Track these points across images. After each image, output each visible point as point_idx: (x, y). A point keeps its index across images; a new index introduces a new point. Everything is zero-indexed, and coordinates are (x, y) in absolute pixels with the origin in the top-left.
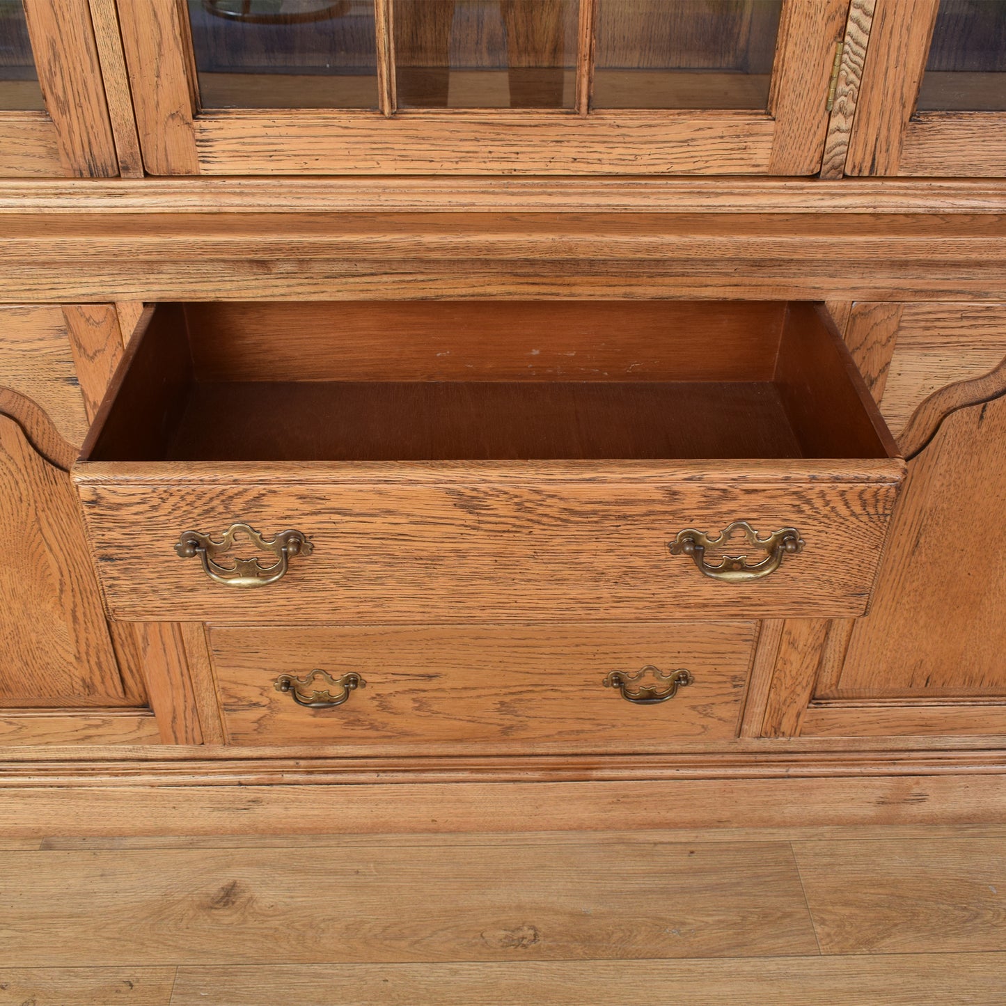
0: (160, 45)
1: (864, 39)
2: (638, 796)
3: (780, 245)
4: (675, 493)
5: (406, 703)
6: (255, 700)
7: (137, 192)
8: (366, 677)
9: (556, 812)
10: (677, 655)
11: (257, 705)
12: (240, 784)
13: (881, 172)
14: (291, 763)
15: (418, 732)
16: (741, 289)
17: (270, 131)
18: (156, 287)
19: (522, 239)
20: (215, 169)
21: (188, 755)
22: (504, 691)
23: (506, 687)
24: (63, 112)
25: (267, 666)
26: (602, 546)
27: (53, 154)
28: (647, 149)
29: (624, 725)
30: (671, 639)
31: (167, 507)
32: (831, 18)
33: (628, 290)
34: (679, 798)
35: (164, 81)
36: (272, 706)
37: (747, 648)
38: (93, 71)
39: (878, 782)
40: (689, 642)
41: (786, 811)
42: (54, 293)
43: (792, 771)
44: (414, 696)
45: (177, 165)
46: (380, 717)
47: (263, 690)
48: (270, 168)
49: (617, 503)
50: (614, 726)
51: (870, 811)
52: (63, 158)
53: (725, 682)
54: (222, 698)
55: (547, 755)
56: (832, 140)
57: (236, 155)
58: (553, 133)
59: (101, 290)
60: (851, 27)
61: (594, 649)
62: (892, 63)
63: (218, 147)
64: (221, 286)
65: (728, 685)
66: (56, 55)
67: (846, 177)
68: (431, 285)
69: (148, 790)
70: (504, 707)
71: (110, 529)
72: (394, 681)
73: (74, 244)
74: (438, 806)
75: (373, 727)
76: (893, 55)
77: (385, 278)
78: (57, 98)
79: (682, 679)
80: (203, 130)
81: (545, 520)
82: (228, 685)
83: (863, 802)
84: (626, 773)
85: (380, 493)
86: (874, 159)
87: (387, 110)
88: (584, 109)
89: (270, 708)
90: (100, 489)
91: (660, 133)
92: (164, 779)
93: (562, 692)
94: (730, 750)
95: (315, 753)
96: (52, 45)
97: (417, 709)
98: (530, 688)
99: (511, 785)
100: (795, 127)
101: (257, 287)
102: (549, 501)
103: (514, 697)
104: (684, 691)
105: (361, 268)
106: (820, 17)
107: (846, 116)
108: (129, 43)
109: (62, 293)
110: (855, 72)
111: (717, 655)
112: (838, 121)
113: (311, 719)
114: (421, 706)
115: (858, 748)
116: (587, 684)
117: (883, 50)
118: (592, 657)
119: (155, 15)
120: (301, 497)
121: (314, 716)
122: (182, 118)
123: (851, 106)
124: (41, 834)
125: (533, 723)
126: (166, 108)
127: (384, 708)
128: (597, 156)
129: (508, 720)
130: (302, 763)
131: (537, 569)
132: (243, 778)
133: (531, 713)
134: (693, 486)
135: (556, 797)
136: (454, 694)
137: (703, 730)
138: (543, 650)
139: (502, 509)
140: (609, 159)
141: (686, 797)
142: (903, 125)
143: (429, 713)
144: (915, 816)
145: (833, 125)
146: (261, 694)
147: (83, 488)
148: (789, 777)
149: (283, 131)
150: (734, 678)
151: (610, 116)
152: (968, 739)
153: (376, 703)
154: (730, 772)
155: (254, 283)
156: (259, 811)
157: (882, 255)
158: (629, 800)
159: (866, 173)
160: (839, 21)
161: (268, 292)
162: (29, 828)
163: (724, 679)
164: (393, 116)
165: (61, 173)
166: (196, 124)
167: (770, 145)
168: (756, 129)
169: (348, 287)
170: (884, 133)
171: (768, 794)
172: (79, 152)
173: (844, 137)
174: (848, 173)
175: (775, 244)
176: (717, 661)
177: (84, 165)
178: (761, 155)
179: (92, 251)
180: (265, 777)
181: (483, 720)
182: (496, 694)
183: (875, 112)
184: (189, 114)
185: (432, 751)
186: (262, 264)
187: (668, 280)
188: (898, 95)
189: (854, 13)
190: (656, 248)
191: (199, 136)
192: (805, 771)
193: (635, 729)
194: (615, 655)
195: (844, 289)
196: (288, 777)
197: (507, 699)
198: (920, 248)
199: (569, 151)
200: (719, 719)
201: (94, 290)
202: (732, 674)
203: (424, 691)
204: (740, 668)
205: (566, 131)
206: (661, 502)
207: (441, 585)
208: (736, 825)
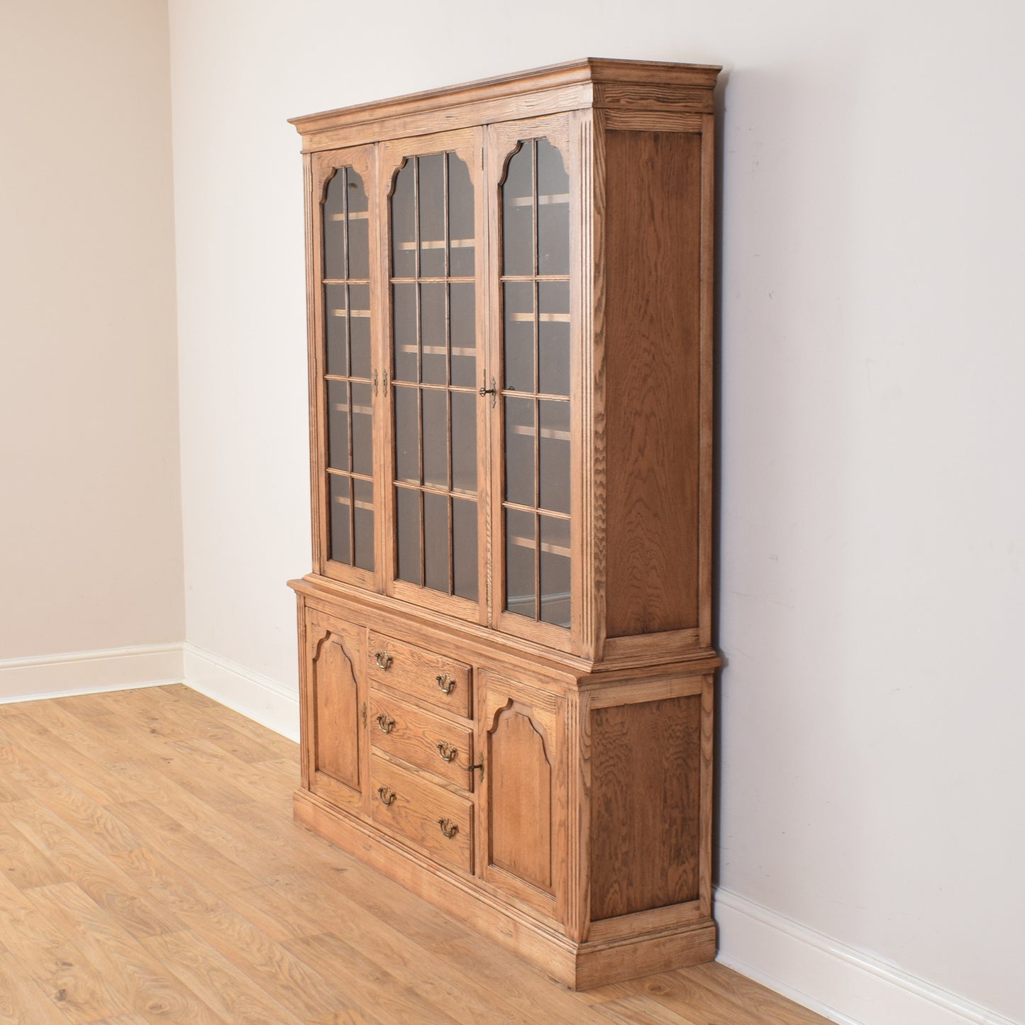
0: (390, 560)
1: (491, 584)
5: (403, 813)
8: (396, 795)
10: (454, 814)
12: (369, 836)
13: (498, 629)
15: (405, 829)
16: (458, 656)
20: (395, 596)
24: (377, 574)
25: (379, 779)
27: (374, 585)
28: (459, 609)
30: (452, 805)
32: (484, 576)
34: (454, 898)
35: (390, 570)
36: (379, 801)
37: (468, 818)
38: (381, 562)
40: (456, 809)
43: (481, 898)
44: (405, 810)
45: (391, 593)
46: (399, 818)
54: (372, 793)
57: (400, 593)
58: (444, 600)
60: (488, 579)
63: (397, 590)
66: (377, 559)
67: (493, 629)
69: (352, 828)
70: (422, 826)
72: (402, 800)
75: (398, 822)
76: (496, 590)
78: (376, 570)
80: (395, 584)
83: (497, 928)
88: (450, 594)
91: (461, 605)
97: (405, 817)
98: (427, 818)
100: (482, 609)
104: (457, 836)
107: (490, 608)
108: (386, 558)
110: (490, 594)
114: (406, 815)
117: (494, 588)
119: (390, 551)
121: (386, 811)
122: (392, 580)
123: (491, 605)
126: (390, 577)
127: (400, 814)
128: (451, 609)
129: (423, 833)
130: (386, 837)
132: (371, 834)
133: (427, 832)
137: (462, 862)
138: (429, 799)
140: (453, 610)
141: (456, 897)
142: (500, 613)
143: (408, 821)
145: (488, 610)
149: (406, 588)
153: (398, 810)
154: (467, 889)
156: (371, 851)
159: (496, 628)
160: (486, 577)
165: (375, 591)
166: (395, 582)
167: (478, 614)
168: (476, 608)
170: (497, 616)
171: (474, 907)
172: (377, 586)
173: (490, 615)
174: (493, 627)
177: (378, 589)
178: (477, 617)
183: (495, 608)
184: (393, 578)
188: (498, 603)
189: (488, 575)
191: (394, 586)
195: (475, 662)
199: (447, 606)
203: (407, 808)
205: (446, 599)
208: (468, 925)
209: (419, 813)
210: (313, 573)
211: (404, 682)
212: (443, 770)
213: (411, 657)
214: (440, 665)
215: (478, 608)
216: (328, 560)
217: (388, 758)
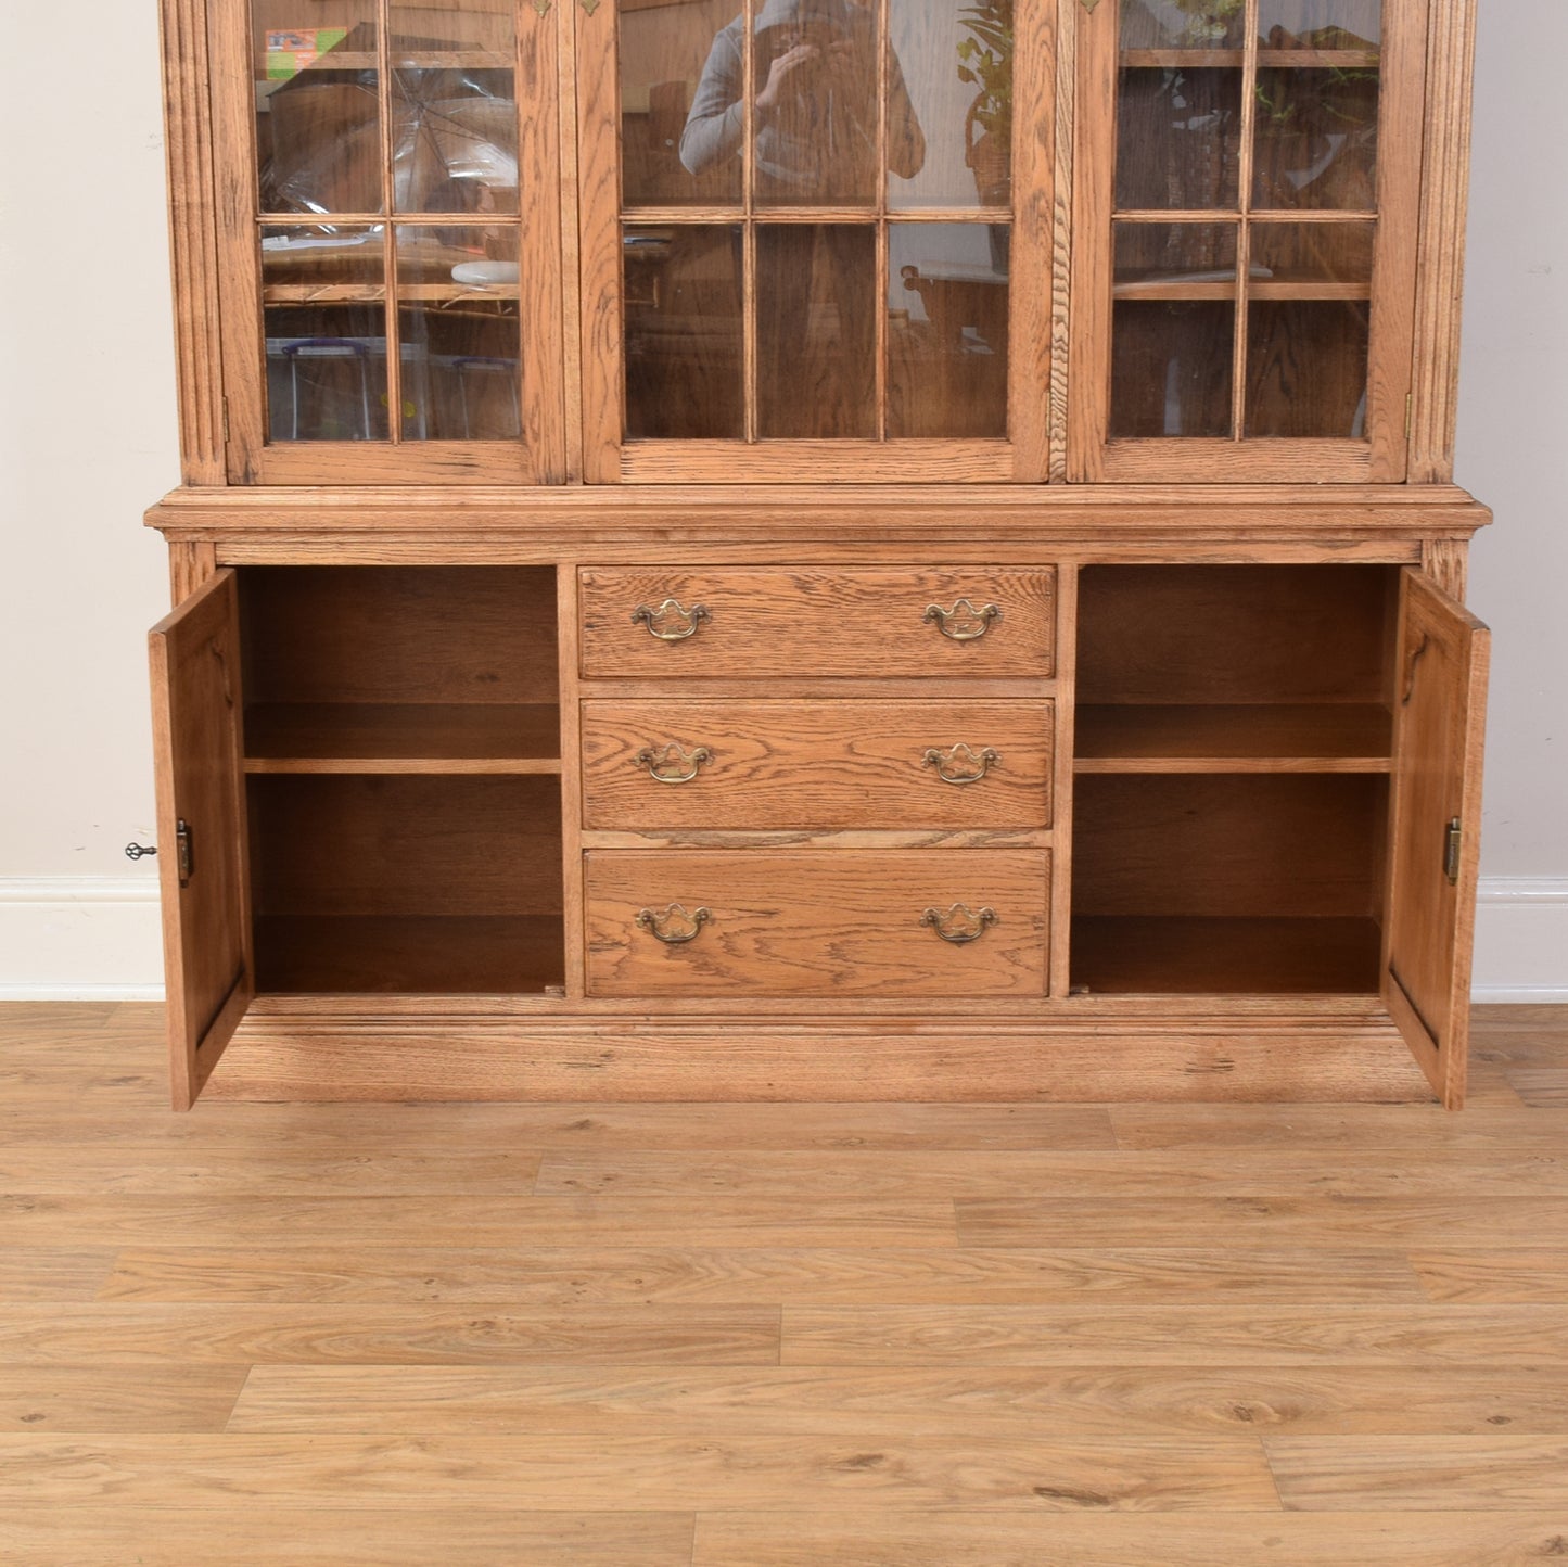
0: (605, 397)
1: (1064, 391)
2: (960, 1056)
3: (1016, 516)
4: (922, 579)
5: (747, 944)
6: (618, 938)
7: (578, 493)
8: (716, 914)
9: (884, 1075)
10: (981, 891)
11: (619, 944)
12: (596, 1034)
13: (1092, 480)
14: (642, 1018)
15: (758, 979)
16: (996, 555)
17: (671, 453)
18: (587, 553)
19: (840, 513)
20: (632, 479)
21: (548, 1010)
22: (835, 930)
23: (837, 926)
24: (536, 441)
25: (630, 899)
26: (882, 617)
27: (524, 468)
28: (926, 464)
29: (943, 974)
30: (975, 874)
31: (631, 587)
32: (1040, 377)
33: (917, 555)
34: (998, 1059)
35: (605, 421)
36: (632, 947)
37: (1040, 883)
38: (560, 413)
39: (1182, 1042)
40: (990, 877)
41: (1101, 1079)
43: (1099, 1030)
44: (756, 936)
45: (606, 476)
46: (726, 961)
47: (627, 925)
48: (669, 478)
49: (889, 586)
50: (933, 974)
51: (1184, 1082)
52: (530, 471)
53: (1026, 923)
54: (590, 937)
55: (875, 1015)
56: (1054, 457)
57: (647, 469)
58: (862, 454)
59: (549, 555)
60: (1054, 382)
61: (910, 884)
62: (1086, 405)
63: (636, 463)
64: (632, 553)
65: (1030, 927)
66: (538, 404)
67: (1067, 483)
68: (777, 552)
69: (513, 1039)
70: (835, 951)
71: (595, 604)
72: (740, 918)
73: (542, 516)
74: (774, 1065)
75: (719, 973)
76: (1085, 401)
78: (533, 430)
79: (987, 920)
80: (626, 452)
81: (848, 598)
82: (596, 921)
83: (1173, 1069)
84: (947, 1029)
85: (753, 578)
86: (1085, 471)
87: (750, 440)
88: (882, 438)
89: (630, 948)
90: (595, 576)
91: (935, 453)
92: (528, 1029)
93: (885, 932)
94: (1043, 1012)
95: (665, 1009)
96: (537, 397)
97: (758, 950)
98: (857, 928)
99: (841, 1039)
100: (1026, 448)
101: (657, 554)
102: (850, 584)
103: (845, 938)
104: (994, 933)
105: (731, 537)
106: (1032, 377)
107: (1060, 440)
108: (587, 397)
110: (1061, 411)
111: (1017, 892)
112: (1055, 444)
113: (665, 962)
114: (762, 947)
115: (1161, 1012)
116: (907, 924)
117: (1078, 397)
118: (907, 892)
119: (605, 378)
120: (708, 581)
121: (667, 958)
122: (614, 444)
123: (1063, 434)
124: (405, 1097)
125: (860, 970)
126: (604, 438)
127: (730, 949)
128: (892, 469)
129: (839, 966)
130: (652, 1018)
131: (845, 635)
132: (598, 1029)
133: (858, 957)
134: (932, 574)
135: (884, 1055)
136: (791, 934)
137: (1012, 981)
138: (868, 885)
139: (823, 589)
140: (900, 470)
141: (1005, 1057)
142: (1101, 446)
143: (768, 956)
144: (1226, 1090)
145: (1052, 447)
146: (624, 932)
147: (584, 575)
148: (1098, 1035)
149: (681, 453)
150: (1035, 917)
151: (900, 443)
152: (1263, 1003)
153: (722, 943)
154: (1043, 1029)
155: (655, 548)
156: (610, 1068)
157: (1086, 522)
158: (952, 1060)
159: (1082, 481)
160: (1045, 378)
161: (664, 556)
162: (394, 1089)
163: (1023, 919)
164: (754, 443)
165: (528, 481)
166: (627, 448)
167: (1011, 461)
168: (1001, 450)
169: (720, 553)
170: (1089, 453)
171: (1081, 1055)
172: (541, 467)
173: (1062, 455)
174: (1069, 480)
176: (1019, 899)
177: (543, 475)
178: (1006, 468)
179: (552, 521)
180: (619, 1029)
181: (817, 966)
182: (828, 935)
183: (1080, 438)
184: (618, 440)
185: (769, 1009)
186: (662, 532)
187: (943, 547)
188: (1094, 427)
189: (1054, 373)
191: (624, 457)
192: (1112, 1030)
193: (952, 978)
194: (928, 891)
195: (1071, 555)
196: (639, 1029)
197: (836, 940)
198: (1113, 518)
199: (873, 466)
200: (1027, 968)
201: (545, 555)
202: (1032, 914)
203: (764, 930)
204: (1038, 908)
205: (869, 452)
206: (915, 585)
207: (788, 647)
208: (1056, 1098)
209: (823, 926)
210: (190, 482)
211: (768, 652)
212: (935, 808)
213: (798, 593)
214: (932, 585)
215: (1009, 448)
216: (266, 443)
217: (663, 842)
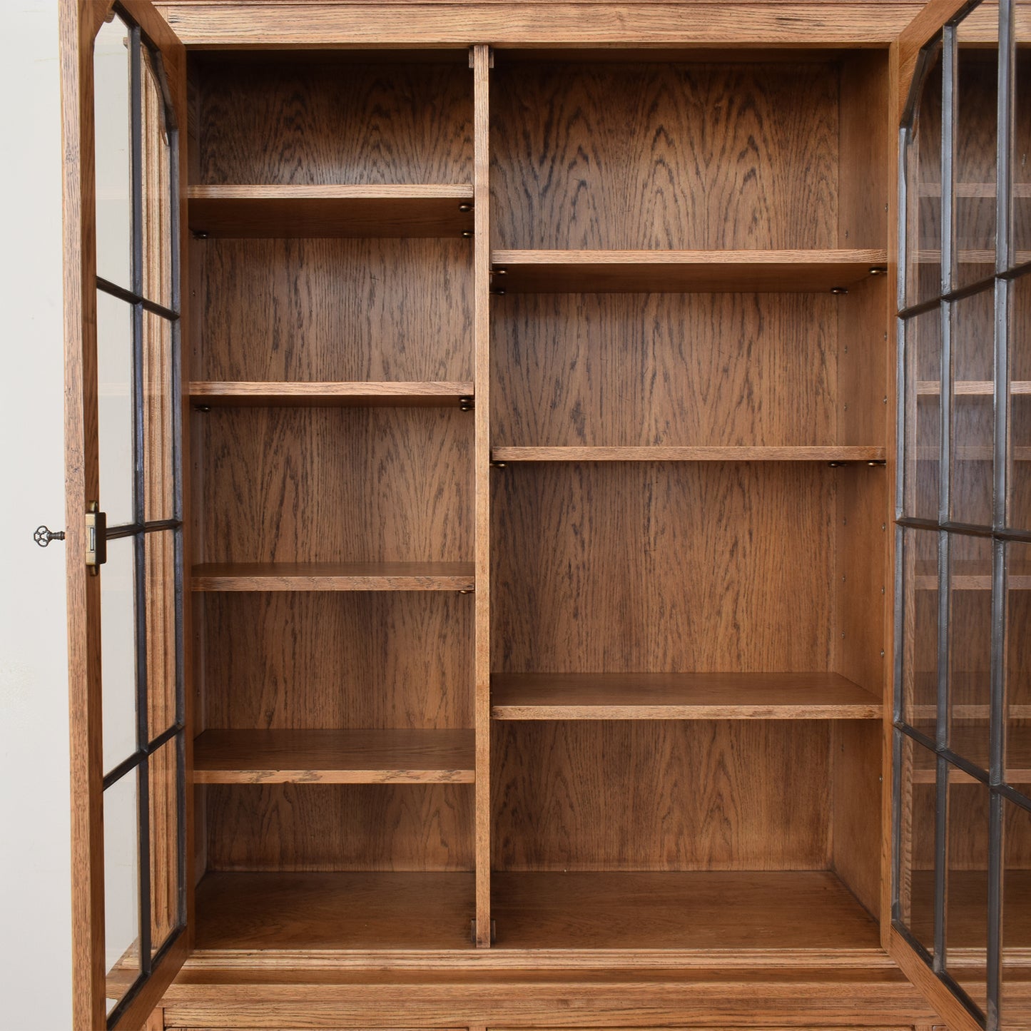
7: (487, 957)
16: (860, 1018)
19: (724, 986)
33: (789, 1018)
42: (433, 1021)
59: (462, 1018)
64: (536, 1016)
68: (666, 1016)
77: (638, 1011)
101: (558, 1017)
105: (625, 1005)
109: (438, 1021)
155: (557, 1014)
161: (565, 1020)
169: (615, 1017)
175: (878, 987)
179: (467, 993)
186: (565, 1002)
187: (814, 1012)
190: (807, 991)
195: (925, 1018)
201: (458, 1019)
